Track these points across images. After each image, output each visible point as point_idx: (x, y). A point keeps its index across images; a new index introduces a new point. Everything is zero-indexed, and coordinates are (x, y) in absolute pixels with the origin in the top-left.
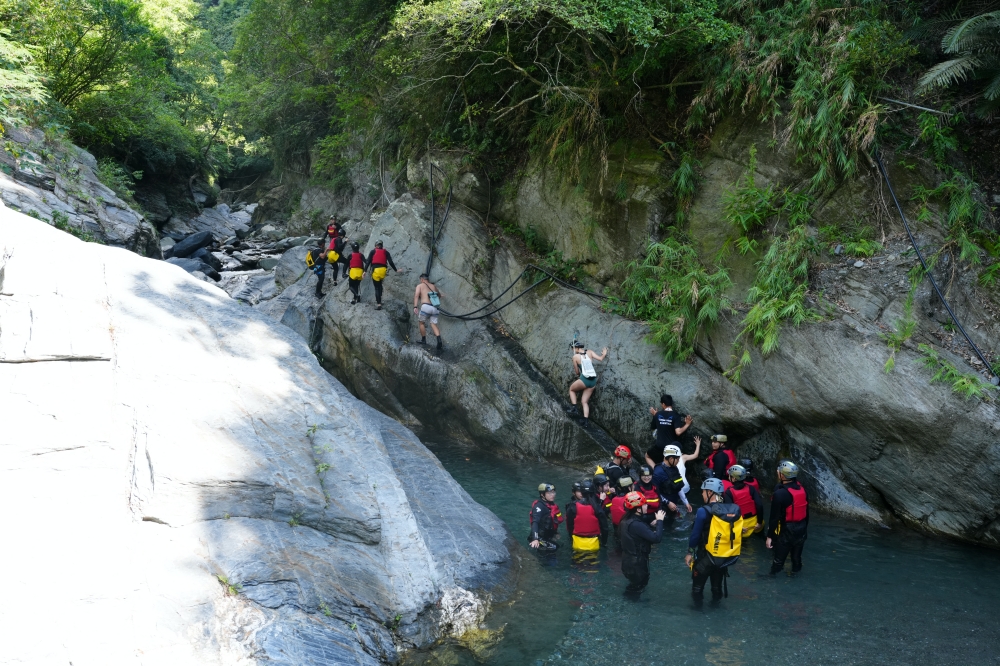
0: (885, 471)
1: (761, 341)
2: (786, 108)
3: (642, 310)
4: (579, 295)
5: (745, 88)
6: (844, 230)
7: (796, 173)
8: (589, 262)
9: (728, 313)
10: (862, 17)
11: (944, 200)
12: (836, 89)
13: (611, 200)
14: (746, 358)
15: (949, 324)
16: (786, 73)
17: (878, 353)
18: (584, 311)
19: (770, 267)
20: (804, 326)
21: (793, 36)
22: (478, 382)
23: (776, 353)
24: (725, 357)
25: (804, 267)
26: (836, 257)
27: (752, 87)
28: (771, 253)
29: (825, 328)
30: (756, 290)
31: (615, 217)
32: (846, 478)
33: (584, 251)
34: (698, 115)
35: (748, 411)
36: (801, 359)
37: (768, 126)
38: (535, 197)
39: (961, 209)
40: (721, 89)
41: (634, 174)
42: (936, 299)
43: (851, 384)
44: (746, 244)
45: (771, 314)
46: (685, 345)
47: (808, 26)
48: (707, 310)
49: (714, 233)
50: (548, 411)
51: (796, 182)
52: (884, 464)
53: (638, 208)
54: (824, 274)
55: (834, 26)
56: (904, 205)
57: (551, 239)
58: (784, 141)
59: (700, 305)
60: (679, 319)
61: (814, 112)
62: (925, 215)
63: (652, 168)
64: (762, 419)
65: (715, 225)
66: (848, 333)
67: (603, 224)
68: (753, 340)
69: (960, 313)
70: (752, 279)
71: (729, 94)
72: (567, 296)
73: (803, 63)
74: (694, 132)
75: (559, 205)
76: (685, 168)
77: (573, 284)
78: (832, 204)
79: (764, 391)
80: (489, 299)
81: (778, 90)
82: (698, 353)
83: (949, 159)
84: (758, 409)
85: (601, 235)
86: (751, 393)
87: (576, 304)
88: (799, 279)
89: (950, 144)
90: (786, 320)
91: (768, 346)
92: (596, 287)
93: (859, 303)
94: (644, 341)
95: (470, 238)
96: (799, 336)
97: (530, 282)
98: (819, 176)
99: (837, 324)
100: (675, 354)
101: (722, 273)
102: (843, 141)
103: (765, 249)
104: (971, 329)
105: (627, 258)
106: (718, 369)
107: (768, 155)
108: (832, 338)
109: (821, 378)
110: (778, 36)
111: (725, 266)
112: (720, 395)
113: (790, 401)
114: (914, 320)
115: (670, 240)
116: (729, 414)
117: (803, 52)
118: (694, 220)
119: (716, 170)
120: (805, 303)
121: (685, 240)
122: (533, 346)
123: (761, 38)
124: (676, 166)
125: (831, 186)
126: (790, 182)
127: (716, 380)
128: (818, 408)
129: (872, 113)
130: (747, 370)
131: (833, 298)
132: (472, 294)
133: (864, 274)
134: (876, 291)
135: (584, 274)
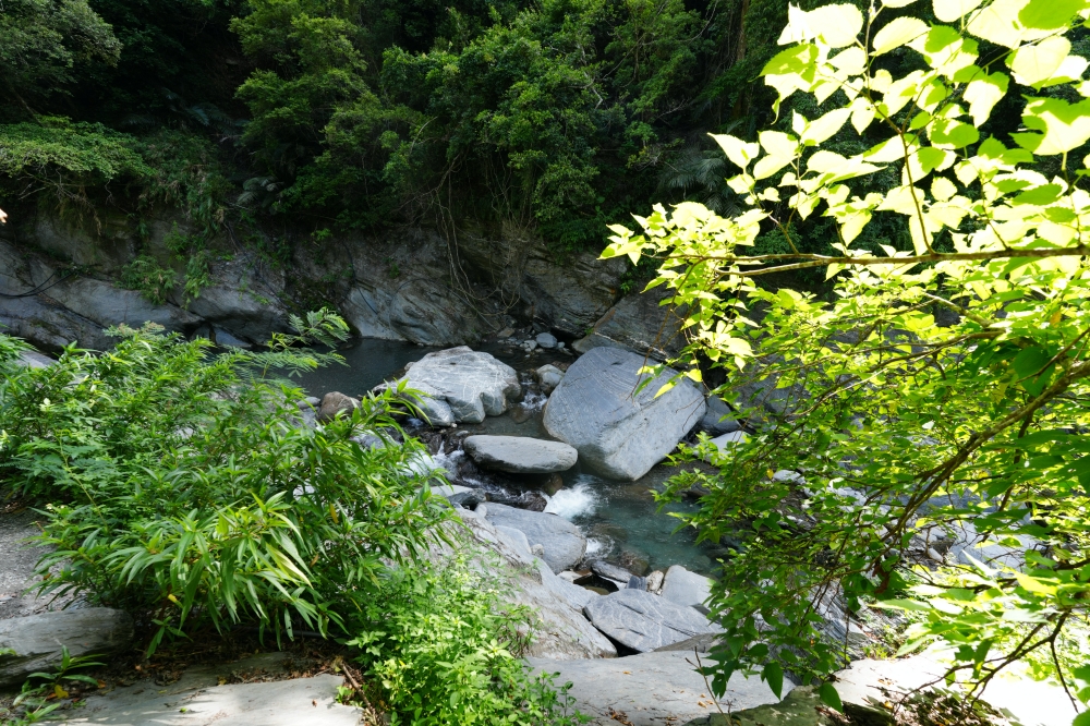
0: (247, 331)
1: (193, 294)
2: (186, 203)
3: (136, 285)
4: (96, 281)
5: (165, 194)
6: (219, 251)
7: (196, 229)
8: (96, 265)
9: (177, 285)
10: (211, 170)
11: (254, 240)
12: (205, 199)
13: (104, 237)
14: (188, 301)
15: (263, 282)
16: (182, 188)
17: (236, 294)
18: (103, 287)
19: (192, 267)
20: (209, 288)
21: (183, 174)
22: (44, 327)
23: (200, 298)
24: (180, 301)
25: (206, 266)
26: (219, 261)
27: (168, 193)
28: (191, 262)
29: (217, 288)
30: (187, 276)
31: (109, 245)
32: (235, 336)
33: (92, 260)
34: (143, 203)
35: (194, 319)
36: (210, 299)
37: (180, 209)
38: (49, 233)
39: (260, 244)
40: (153, 193)
41: (114, 225)
42: (257, 274)
43: (229, 305)
44: (180, 257)
45: (195, 284)
46: (161, 298)
47: (188, 170)
48: (168, 284)
49: (164, 252)
50: (93, 333)
51: (197, 233)
52: (246, 329)
53: (121, 242)
54: (215, 268)
55: (200, 172)
56: (240, 243)
57: (68, 254)
58: (188, 215)
59: (165, 282)
60: (156, 289)
61: (198, 206)
62: (249, 246)
63: (125, 223)
64: (200, 321)
65: (163, 249)
66: (226, 288)
67: (101, 247)
68: (190, 294)
69: (266, 279)
70: (185, 271)
71: (158, 195)
72: (88, 282)
73: (189, 186)
74: (143, 209)
75: (69, 238)
76: (143, 225)
77: (90, 276)
78: (214, 241)
79: (199, 311)
80: (34, 286)
81: (181, 195)
82: (168, 301)
83: (254, 225)
84: (198, 318)
85: (102, 254)
86: (194, 313)
87: (96, 285)
88: (205, 270)
89: (253, 221)
90: (202, 286)
91: (196, 295)
92: (105, 277)
93: (230, 278)
94: (141, 298)
95: (6, 254)
96: (208, 291)
97: (60, 276)
98: (206, 231)
99: (221, 285)
100: (157, 302)
101: (171, 271)
102: (212, 218)
103: (188, 259)
104: (270, 283)
105: (119, 263)
106: (178, 306)
107: (182, 221)
108: (220, 291)
109: (219, 305)
110: (175, 172)
111: (172, 267)
112: (182, 315)
113: (210, 313)
114: (250, 282)
115: (142, 256)
116: (186, 321)
117: (188, 181)
118: (153, 247)
119: (158, 225)
120: (209, 279)
121: (151, 255)
122: (74, 304)
123: (168, 172)
124: (138, 223)
125: (212, 235)
126: (193, 232)
127: (178, 310)
128: (220, 314)
129: (221, 210)
130: (190, 305)
131: (220, 276)
132: (19, 284)
133: (230, 267)
134: (235, 273)
135: (95, 271)
